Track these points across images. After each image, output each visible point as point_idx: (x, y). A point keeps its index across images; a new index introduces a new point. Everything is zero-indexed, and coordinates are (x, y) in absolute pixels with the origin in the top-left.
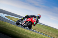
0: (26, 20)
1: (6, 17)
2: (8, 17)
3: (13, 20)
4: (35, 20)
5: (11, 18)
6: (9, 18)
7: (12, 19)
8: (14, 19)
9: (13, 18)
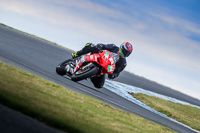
0: (83, 59)
1: (132, 94)
2: (138, 94)
3: (157, 109)
4: (111, 59)
5: (149, 99)
6: (143, 98)
7: (154, 102)
8: (159, 105)
9: (157, 99)
